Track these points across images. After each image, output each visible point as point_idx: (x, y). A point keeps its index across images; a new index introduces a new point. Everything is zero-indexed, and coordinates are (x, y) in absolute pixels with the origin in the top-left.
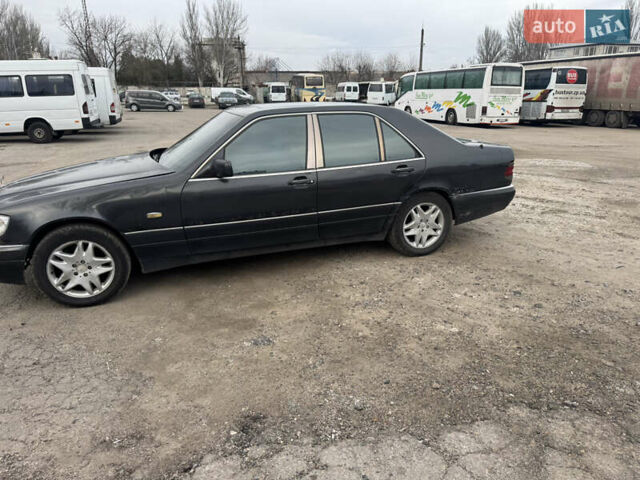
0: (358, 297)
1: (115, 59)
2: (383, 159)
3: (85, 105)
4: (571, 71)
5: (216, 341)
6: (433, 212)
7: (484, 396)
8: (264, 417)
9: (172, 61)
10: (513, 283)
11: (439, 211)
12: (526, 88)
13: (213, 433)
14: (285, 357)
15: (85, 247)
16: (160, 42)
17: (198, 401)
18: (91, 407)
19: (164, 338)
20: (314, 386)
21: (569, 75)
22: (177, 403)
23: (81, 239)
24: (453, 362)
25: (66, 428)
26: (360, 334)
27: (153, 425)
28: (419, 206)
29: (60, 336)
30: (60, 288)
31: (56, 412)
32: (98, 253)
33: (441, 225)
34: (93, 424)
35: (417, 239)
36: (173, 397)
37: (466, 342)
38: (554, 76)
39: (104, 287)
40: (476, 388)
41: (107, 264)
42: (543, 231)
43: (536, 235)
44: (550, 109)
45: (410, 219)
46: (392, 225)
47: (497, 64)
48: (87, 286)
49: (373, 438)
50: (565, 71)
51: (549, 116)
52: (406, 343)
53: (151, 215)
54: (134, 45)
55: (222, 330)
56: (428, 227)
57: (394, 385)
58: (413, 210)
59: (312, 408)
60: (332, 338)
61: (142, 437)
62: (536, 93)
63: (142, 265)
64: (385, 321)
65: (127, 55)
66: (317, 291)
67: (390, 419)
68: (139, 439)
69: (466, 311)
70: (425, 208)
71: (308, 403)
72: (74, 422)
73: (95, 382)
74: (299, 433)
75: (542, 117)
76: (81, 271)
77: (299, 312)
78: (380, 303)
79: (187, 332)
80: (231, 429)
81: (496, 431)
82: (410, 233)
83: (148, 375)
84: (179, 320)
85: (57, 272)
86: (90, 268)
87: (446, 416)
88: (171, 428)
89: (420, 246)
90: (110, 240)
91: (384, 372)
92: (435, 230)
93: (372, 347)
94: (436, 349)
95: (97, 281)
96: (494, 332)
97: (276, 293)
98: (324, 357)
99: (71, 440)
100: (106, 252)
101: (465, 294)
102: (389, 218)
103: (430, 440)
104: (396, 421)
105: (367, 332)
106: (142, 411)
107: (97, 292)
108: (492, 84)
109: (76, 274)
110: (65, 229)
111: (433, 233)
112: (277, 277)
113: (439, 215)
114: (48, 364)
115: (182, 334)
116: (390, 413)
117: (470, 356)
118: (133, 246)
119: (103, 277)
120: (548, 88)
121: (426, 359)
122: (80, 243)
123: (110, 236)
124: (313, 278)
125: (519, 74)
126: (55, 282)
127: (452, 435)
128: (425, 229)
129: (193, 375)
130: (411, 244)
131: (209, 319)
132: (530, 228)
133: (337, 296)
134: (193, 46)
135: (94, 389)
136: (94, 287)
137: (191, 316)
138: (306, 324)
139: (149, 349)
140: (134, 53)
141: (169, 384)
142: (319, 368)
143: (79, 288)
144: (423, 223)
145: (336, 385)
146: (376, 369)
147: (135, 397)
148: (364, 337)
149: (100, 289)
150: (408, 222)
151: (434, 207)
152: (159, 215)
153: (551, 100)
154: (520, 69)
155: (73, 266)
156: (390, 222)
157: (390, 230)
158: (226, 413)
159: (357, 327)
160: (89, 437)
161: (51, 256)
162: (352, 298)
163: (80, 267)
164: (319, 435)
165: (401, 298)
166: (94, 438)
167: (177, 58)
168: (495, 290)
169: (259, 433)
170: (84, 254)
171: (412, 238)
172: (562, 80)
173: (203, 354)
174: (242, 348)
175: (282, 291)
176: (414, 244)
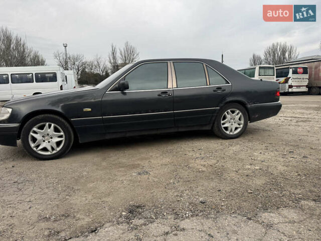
0: (198, 155)
1: (78, 73)
2: (208, 84)
3: (61, 86)
4: (300, 68)
5: (116, 173)
6: (238, 114)
7: (282, 196)
8: (143, 206)
9: (104, 74)
10: (287, 148)
11: (240, 114)
12: (277, 77)
13: (112, 213)
14: (156, 180)
15: (50, 126)
16: (99, 65)
17: (104, 199)
18: (41, 201)
19: (88, 172)
20: (174, 192)
21: (298, 70)
22: (92, 200)
23: (48, 122)
24: (259, 182)
25: (24, 211)
26: (200, 170)
27: (76, 210)
28: (229, 111)
29: (32, 171)
30: (35, 149)
31: (21, 203)
32: (56, 130)
33: (242, 122)
34: (41, 209)
35: (229, 129)
36: (90, 197)
37: (265, 172)
38: (291, 71)
39: (58, 149)
40: (276, 192)
41: (61, 137)
42: (300, 128)
43: (295, 130)
44: (291, 87)
45: (225, 118)
46: (215, 120)
47: (261, 66)
48: (49, 148)
49: (213, 216)
50: (296, 68)
51: (290, 90)
52: (229, 173)
53: (85, 110)
54: (87, 67)
55: (121, 169)
56: (235, 122)
57: (224, 192)
58: (226, 113)
59: (173, 202)
60: (183, 171)
61: (68, 216)
62: (282, 80)
63: (79, 138)
64: (215, 164)
65: (83, 71)
66: (174, 153)
67: (223, 207)
68: (66, 217)
69: (262, 160)
70: (233, 112)
71: (171, 200)
72: (30, 208)
73: (46, 191)
74: (165, 214)
75: (287, 91)
76: (47, 140)
77: (164, 161)
78: (211, 157)
79: (101, 170)
80: (123, 211)
81: (295, 212)
82: (225, 126)
83: (77, 188)
84: (97, 165)
85: (34, 140)
86: (52, 138)
87: (260, 206)
88: (87, 211)
89: (231, 133)
90: (63, 122)
91: (216, 186)
92: (239, 124)
93: (208, 175)
94: (247, 176)
95: (55, 146)
96: (281, 168)
97: (151, 154)
98: (179, 179)
99: (26, 216)
100: (61, 129)
101: (261, 153)
102: (213, 116)
103: (251, 217)
104: (227, 208)
105: (204, 169)
106: (71, 204)
107: (54, 152)
108: (259, 75)
109: (44, 141)
110: (40, 116)
111: (238, 126)
112: (152, 148)
113: (241, 116)
114: (22, 183)
115: (98, 171)
116: (223, 204)
117: (269, 179)
118: (75, 127)
119: (58, 144)
120: (288, 77)
121: (242, 180)
122: (47, 124)
123: (63, 120)
124: (171, 148)
125: (272, 70)
126: (32, 145)
127: (266, 214)
128: (233, 123)
129: (103, 187)
130: (226, 132)
131: (113, 164)
132: (292, 128)
133: (185, 155)
134: (114, 67)
135: (45, 193)
136: (53, 149)
137: (104, 164)
138: (168, 166)
139: (79, 177)
140: (87, 70)
141: (89, 191)
142: (177, 184)
143: (45, 149)
144: (232, 120)
145: (187, 191)
146: (211, 185)
147: (67, 197)
148: (203, 171)
149: (56, 150)
150: (223, 119)
151: (238, 111)
152: (90, 110)
153: (290, 82)
154: (273, 68)
155: (43, 137)
156: (214, 118)
157: (214, 123)
158: (121, 204)
159: (199, 167)
160: (37, 215)
161: (32, 131)
162: (194, 155)
163: (46, 138)
164: (178, 215)
165: (223, 155)
166: (40, 216)
167: (106, 72)
168: (277, 151)
169: (140, 214)
170: (49, 130)
171: (226, 128)
172: (295, 72)
173: (109, 179)
174: (131, 176)
175: (155, 153)
176: (228, 132)
